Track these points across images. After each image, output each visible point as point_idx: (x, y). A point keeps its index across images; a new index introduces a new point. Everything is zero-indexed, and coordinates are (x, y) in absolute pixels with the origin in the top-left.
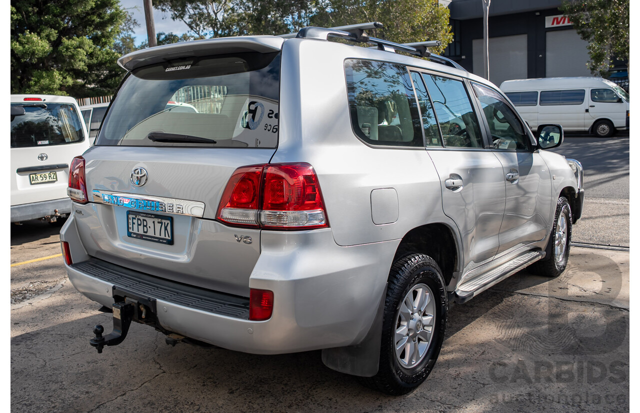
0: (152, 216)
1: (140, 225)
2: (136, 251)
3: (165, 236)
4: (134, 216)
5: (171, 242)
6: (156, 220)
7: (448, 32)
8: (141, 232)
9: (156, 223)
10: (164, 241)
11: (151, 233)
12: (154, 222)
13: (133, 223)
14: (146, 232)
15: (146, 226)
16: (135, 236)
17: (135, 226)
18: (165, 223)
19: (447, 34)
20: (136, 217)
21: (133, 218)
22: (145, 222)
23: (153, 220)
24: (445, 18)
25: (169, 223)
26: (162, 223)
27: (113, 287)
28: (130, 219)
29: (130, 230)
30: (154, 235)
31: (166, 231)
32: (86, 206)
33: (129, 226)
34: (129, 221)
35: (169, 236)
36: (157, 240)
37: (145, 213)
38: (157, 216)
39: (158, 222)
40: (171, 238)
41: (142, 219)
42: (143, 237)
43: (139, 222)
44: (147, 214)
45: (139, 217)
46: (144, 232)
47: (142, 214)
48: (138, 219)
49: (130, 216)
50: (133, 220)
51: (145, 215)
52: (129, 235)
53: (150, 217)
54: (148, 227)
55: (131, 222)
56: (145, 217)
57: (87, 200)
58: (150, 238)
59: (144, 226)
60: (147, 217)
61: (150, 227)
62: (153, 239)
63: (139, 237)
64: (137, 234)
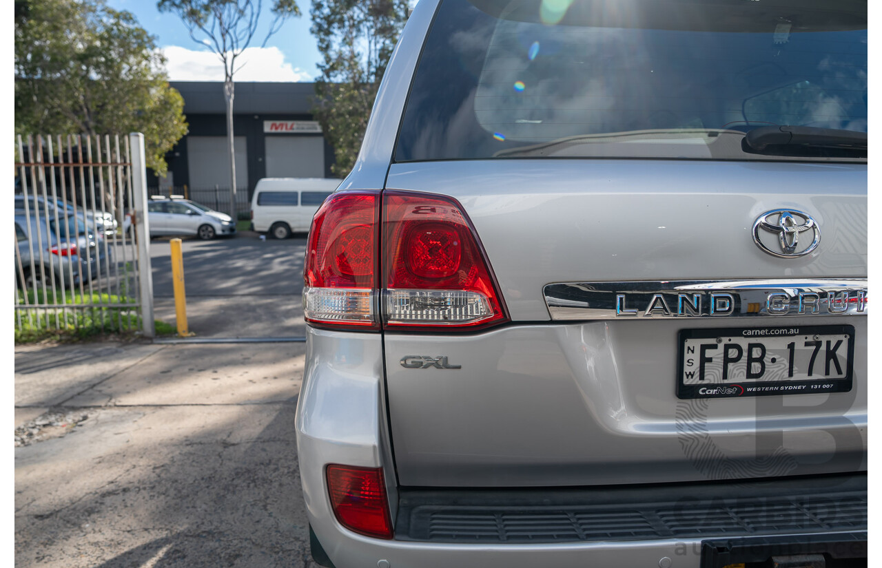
1: (736, 360)
2: (725, 431)
3: (827, 373)
4: (712, 341)
5: (847, 385)
6: (799, 341)
7: (182, 122)
8: (736, 378)
9: (799, 346)
10: (823, 386)
11: (776, 372)
12: (791, 346)
13: (707, 360)
14: (760, 375)
15: (760, 360)
16: (713, 392)
17: (714, 366)
18: (828, 343)
19: (180, 124)
21: (706, 347)
22: (758, 351)
23: (789, 340)
24: (178, 106)
25: (845, 339)
26: (818, 344)
27: (705, 546)
28: (693, 352)
29: (687, 381)
30: (786, 377)
31: (832, 361)
32: (492, 337)
33: (687, 369)
34: (687, 356)
35: (840, 372)
36: (799, 387)
37: (764, 328)
38: (804, 330)
39: (807, 344)
40: (844, 376)
41: (744, 343)
42: (749, 390)
43: (733, 353)
44: (770, 328)
45: (735, 340)
46: (749, 375)
47: (750, 333)
48: (727, 347)
49: (690, 343)
50: (707, 351)
51: (762, 332)
52: (685, 392)
53: (779, 335)
54: (767, 360)
55: (696, 357)
56: (761, 336)
57: (500, 318)
58: (772, 388)
59: (751, 360)
60: (771, 336)
61: (774, 360)
62: (782, 388)
63: (730, 391)
64: (722, 385)
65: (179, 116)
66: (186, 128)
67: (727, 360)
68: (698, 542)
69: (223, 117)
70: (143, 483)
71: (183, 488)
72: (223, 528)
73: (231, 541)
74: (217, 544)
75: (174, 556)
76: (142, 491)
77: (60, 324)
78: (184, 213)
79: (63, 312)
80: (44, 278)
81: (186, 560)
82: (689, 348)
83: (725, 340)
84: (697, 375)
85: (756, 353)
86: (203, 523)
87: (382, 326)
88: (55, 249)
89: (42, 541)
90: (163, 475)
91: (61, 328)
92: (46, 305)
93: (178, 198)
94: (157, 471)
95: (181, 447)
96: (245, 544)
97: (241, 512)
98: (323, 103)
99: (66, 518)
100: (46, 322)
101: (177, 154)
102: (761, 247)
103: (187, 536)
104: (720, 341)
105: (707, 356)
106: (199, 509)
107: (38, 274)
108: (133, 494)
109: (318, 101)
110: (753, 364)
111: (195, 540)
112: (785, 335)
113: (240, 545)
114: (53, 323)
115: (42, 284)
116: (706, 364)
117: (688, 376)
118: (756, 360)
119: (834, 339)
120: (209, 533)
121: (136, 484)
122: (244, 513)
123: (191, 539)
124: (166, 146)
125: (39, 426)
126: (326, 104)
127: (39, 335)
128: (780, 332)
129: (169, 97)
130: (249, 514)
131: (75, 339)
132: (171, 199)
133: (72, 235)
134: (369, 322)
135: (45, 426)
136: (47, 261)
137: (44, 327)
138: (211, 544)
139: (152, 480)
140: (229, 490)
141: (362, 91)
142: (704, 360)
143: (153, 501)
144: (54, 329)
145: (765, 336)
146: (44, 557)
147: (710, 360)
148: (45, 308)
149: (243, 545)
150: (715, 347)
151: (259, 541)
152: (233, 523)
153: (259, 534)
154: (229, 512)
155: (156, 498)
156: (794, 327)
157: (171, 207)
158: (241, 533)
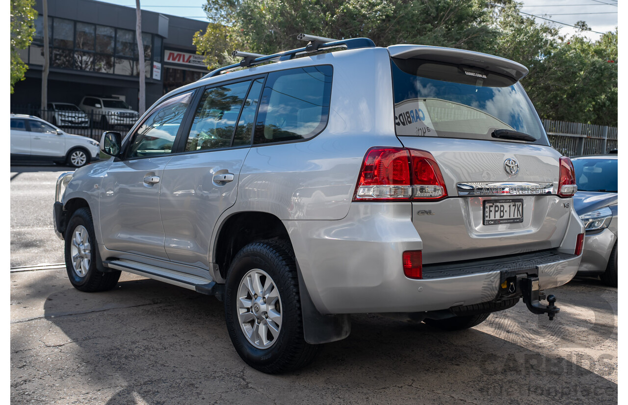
0: (510, 201)
1: (497, 211)
3: (518, 216)
4: (491, 204)
5: (521, 220)
6: (512, 204)
8: (498, 217)
9: (512, 206)
10: (516, 221)
11: (506, 215)
12: (510, 206)
13: (490, 211)
14: (503, 217)
15: (503, 211)
16: (492, 223)
17: (492, 214)
18: (517, 206)
20: (493, 204)
21: (490, 206)
22: (502, 208)
23: (509, 204)
25: (521, 204)
26: (515, 206)
27: (501, 273)
28: (487, 208)
29: (486, 219)
30: (508, 218)
31: (518, 212)
32: (441, 203)
33: (486, 215)
34: (486, 210)
35: (520, 215)
36: (512, 221)
38: (512, 200)
40: (521, 217)
41: (499, 204)
42: (500, 222)
43: (497, 209)
44: (505, 200)
45: (497, 204)
46: (501, 216)
47: (500, 201)
48: (495, 207)
49: (487, 205)
55: (488, 210)
57: (446, 196)
58: (506, 221)
59: (501, 211)
61: (506, 211)
62: (508, 221)
63: (496, 222)
64: (495, 220)
67: (496, 211)
68: (499, 272)
83: (495, 204)
84: (488, 217)
87: (412, 199)
102: (506, 170)
105: (491, 209)
110: (501, 213)
112: (508, 202)
117: (486, 217)
119: (519, 204)
134: (410, 198)
145: (504, 202)
150: (492, 206)
156: (510, 199)
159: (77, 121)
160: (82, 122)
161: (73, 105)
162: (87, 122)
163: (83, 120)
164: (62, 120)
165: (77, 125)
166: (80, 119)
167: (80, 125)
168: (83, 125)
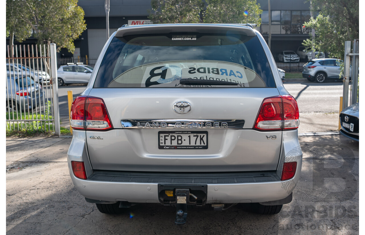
0: (189, 133)
2: (169, 158)
3: (201, 144)
5: (206, 147)
6: (192, 135)
7: (83, 23)
8: (174, 144)
10: (199, 147)
11: (186, 143)
12: (189, 137)
14: (181, 144)
15: (181, 140)
16: (168, 148)
18: (200, 136)
19: (83, 25)
23: (189, 135)
24: (81, 15)
25: (205, 135)
26: (197, 136)
28: (162, 137)
29: (161, 145)
30: (189, 145)
31: (202, 141)
33: (161, 142)
34: (161, 138)
35: (204, 144)
36: (192, 147)
37: (181, 131)
38: (193, 132)
39: (194, 136)
40: (206, 145)
41: (176, 135)
42: (178, 147)
43: (173, 138)
44: (182, 132)
45: (173, 134)
46: (178, 144)
47: (177, 133)
48: (171, 136)
49: (161, 135)
50: (166, 137)
51: (180, 133)
52: (161, 147)
53: (185, 134)
54: (183, 140)
55: (163, 139)
56: (180, 134)
57: (111, 128)
58: (184, 147)
59: (178, 140)
60: (183, 134)
61: (185, 140)
62: (187, 147)
63: (172, 148)
64: (170, 146)
65: (82, 20)
66: (85, 27)
67: (171, 140)
68: (157, 184)
69: (104, 18)
70: (45, 187)
71: (58, 189)
72: (69, 200)
73: (70, 204)
74: (65, 204)
75: (51, 207)
76: (44, 189)
77: (19, 128)
78: (83, 72)
79: (21, 123)
80: (13, 106)
81: (54, 208)
82: (161, 136)
83: (171, 134)
84: (164, 143)
85: (180, 138)
86: (62, 199)
87: (85, 129)
88: (18, 93)
89: (9, 201)
90: (52, 185)
91: (20, 130)
92: (14, 120)
93: (80, 64)
94: (50, 183)
95: (61, 176)
96: (75, 204)
97: (76, 196)
98: (155, 13)
99: (17, 196)
100: (14, 128)
101: (82, 39)
102: (175, 111)
103: (56, 202)
104: (169, 135)
105: (166, 138)
106: (62, 195)
107: (10, 105)
108: (41, 190)
109: (153, 12)
110: (179, 141)
111: (59, 203)
112: (187, 133)
113: (73, 205)
114: (16, 128)
115: (12, 109)
116: (166, 140)
117: (161, 143)
118: (180, 140)
119: (202, 135)
120: (64, 201)
121: (42, 187)
122: (77, 196)
123: (57, 203)
124: (75, 36)
125: (9, 168)
126: (157, 13)
127: (10, 133)
128: (185, 133)
129: (77, 11)
130: (79, 197)
131: (26, 135)
132: (77, 65)
133: (25, 86)
134: (83, 128)
135: (11, 168)
136: (14, 98)
137: (13, 130)
138: (64, 204)
139: (48, 186)
140: (74, 190)
141: (177, 6)
142: (165, 139)
143: (47, 192)
144: (17, 131)
145: (181, 134)
146: (10, 205)
147: (167, 139)
148: (13, 121)
149: (74, 205)
150: (168, 136)
151: (80, 204)
152: (73, 199)
153: (80, 202)
154: (72, 196)
155: (48, 191)
156: (189, 131)
157: (77, 68)
158: (74, 202)
159: (293, 59)
160: (296, 60)
161: (292, 51)
162: (298, 60)
163: (296, 58)
164: (287, 60)
165: (293, 61)
166: (294, 58)
167: (294, 61)
168: (296, 61)
